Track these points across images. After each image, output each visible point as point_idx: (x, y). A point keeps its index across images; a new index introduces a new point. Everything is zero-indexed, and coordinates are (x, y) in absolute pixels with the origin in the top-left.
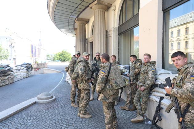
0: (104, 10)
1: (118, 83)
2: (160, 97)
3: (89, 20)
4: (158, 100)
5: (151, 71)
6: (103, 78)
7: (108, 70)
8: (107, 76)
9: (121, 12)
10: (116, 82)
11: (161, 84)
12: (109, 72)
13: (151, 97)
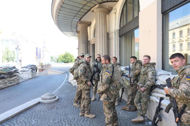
0: (105, 14)
2: (160, 98)
3: (91, 23)
4: (158, 101)
5: (151, 72)
6: (108, 78)
8: (111, 77)
9: (121, 14)
11: (161, 85)
13: (151, 97)
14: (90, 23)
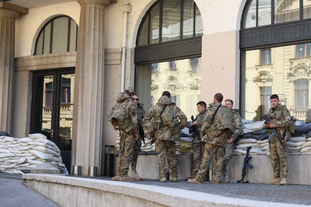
1: (223, 124)
2: (246, 149)
6: (209, 116)
7: (216, 109)
8: (214, 115)
9: (144, 19)
10: (219, 122)
12: (216, 112)
13: (236, 150)
14: (24, 11)
